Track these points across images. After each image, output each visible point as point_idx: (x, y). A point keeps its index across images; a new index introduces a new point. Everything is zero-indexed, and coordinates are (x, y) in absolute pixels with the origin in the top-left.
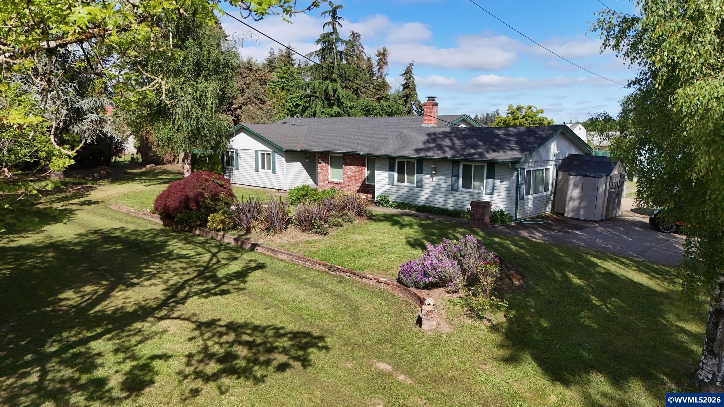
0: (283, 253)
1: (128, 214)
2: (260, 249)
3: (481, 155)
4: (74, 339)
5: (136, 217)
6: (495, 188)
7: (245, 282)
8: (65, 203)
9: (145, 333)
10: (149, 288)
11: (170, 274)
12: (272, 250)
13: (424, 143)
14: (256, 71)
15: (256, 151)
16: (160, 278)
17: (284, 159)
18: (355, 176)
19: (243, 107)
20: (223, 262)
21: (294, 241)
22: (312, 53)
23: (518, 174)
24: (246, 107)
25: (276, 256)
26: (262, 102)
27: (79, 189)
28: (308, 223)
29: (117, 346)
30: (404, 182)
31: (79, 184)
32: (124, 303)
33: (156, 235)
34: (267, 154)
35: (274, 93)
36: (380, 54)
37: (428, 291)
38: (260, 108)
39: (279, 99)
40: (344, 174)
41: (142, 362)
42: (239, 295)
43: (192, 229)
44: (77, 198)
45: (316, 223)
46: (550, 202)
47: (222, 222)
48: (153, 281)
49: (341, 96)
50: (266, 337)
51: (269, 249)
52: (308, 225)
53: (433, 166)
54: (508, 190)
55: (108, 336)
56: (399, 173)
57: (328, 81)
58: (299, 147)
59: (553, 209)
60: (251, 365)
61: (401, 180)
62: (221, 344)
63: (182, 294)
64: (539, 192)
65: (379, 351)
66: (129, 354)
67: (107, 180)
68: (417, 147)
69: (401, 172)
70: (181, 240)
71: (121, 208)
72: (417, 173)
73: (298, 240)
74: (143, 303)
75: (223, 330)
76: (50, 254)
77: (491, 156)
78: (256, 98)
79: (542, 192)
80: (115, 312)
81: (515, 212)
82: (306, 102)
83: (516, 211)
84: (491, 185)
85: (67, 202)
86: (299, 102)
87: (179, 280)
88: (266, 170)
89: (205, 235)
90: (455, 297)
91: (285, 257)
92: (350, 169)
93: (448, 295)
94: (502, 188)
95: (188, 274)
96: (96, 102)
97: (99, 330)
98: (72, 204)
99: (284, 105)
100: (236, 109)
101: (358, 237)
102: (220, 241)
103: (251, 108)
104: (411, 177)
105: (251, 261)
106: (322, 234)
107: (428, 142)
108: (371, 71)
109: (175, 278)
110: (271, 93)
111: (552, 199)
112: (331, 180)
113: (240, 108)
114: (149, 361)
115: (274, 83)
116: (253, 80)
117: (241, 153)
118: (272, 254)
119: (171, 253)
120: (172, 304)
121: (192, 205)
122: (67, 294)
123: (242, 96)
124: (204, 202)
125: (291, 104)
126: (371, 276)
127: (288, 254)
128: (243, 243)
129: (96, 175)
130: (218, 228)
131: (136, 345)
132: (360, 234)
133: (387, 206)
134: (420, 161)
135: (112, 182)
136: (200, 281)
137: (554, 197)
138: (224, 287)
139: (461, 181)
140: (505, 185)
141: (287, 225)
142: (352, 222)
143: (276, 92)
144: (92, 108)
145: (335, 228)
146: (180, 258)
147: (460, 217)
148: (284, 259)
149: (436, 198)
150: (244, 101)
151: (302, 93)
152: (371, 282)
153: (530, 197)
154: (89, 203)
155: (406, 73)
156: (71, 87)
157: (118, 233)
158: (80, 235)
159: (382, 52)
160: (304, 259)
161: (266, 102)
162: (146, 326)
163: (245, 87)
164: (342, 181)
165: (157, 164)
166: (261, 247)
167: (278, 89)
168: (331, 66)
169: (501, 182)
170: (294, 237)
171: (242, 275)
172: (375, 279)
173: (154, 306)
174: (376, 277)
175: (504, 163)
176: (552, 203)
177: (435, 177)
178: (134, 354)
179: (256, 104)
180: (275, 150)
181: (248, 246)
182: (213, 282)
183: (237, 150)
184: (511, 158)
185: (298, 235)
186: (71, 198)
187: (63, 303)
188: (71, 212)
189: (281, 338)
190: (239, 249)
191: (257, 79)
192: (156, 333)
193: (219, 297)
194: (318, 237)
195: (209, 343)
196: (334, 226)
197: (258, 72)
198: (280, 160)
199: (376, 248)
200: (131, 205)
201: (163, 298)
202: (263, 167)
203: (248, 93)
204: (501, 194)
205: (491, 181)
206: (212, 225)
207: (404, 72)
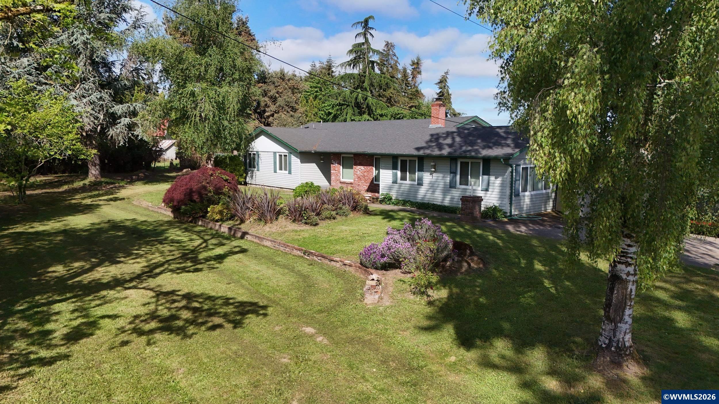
0: (267, 240)
1: (146, 209)
2: (249, 237)
3: (477, 151)
4: (43, 301)
5: (152, 211)
6: (490, 184)
7: (220, 263)
8: (94, 199)
9: (108, 298)
10: (132, 266)
11: (157, 255)
12: (258, 237)
13: (427, 142)
14: (289, 80)
15: (275, 153)
16: (146, 257)
17: (299, 160)
18: (364, 176)
19: (276, 115)
20: (211, 247)
21: (282, 230)
22: (345, 63)
23: (512, 170)
24: (278, 115)
25: (262, 243)
26: (294, 110)
27: (112, 188)
28: (298, 213)
29: (77, 307)
30: (406, 180)
31: (112, 183)
32: (103, 276)
33: (162, 225)
34: (284, 155)
35: (307, 102)
36: (413, 63)
37: (385, 272)
38: (292, 116)
39: (312, 107)
40: (354, 174)
41: (92, 319)
42: (209, 272)
43: (195, 220)
44: (107, 195)
45: (305, 214)
46: (551, 200)
47: (221, 212)
48: (138, 260)
49: (370, 103)
50: (215, 305)
51: (256, 237)
52: (298, 215)
53: (432, 164)
54: (502, 185)
55: (74, 300)
56: (402, 171)
57: (359, 90)
58: (313, 148)
59: (554, 207)
60: (187, 325)
61: (403, 178)
62: (169, 309)
63: (158, 271)
64: (538, 190)
65: (313, 318)
66: (83, 313)
67: (142, 182)
68: (419, 145)
69: (403, 170)
70: (181, 229)
71: (141, 203)
72: (418, 171)
73: (286, 229)
74: (119, 276)
75: (179, 298)
76: (59, 238)
77: (485, 153)
78: (287, 106)
79: (542, 189)
80: (90, 282)
81: (509, 208)
82: (337, 110)
83: (511, 207)
84: (485, 183)
85: (97, 199)
86: (330, 111)
87: (162, 260)
88: (283, 171)
89: (206, 225)
90: (408, 277)
91: (268, 244)
92: (360, 169)
93: (403, 275)
94: (497, 185)
95: (173, 255)
96: (129, 107)
97: (68, 295)
98: (100, 200)
99: (316, 113)
100: (268, 117)
101: (344, 228)
102: (217, 230)
103: (283, 116)
104: (413, 175)
105: (235, 247)
106: (311, 225)
107: (431, 141)
108: (407, 81)
109: (159, 258)
110: (305, 101)
111: (553, 197)
112: (342, 180)
113: (273, 115)
114: (98, 319)
115: (307, 92)
116: (286, 89)
117: (262, 155)
118: (259, 242)
119: (166, 239)
120: (145, 278)
121: (196, 197)
122: (58, 268)
123: (275, 104)
124: (207, 195)
125: (323, 112)
126: (338, 259)
127: (271, 241)
128: (235, 231)
129: (134, 177)
130: (217, 218)
131: (94, 307)
132: (348, 225)
133: (389, 204)
134: (421, 159)
135: (145, 183)
136: (181, 261)
137: (556, 196)
138: (199, 266)
139: (458, 177)
140: (498, 181)
141: (278, 216)
142: (346, 216)
143: (309, 101)
144: (126, 113)
145: (328, 222)
146: (173, 243)
147: (455, 213)
148: (268, 245)
149: (436, 195)
150: (276, 109)
151: (334, 101)
152: (338, 265)
153: (527, 193)
154: (116, 199)
155: (441, 82)
156: (107, 93)
157: (128, 223)
158: (93, 224)
159: (416, 61)
160: (284, 245)
161: (297, 110)
162: (111, 294)
163: (277, 95)
164: (352, 181)
165: (193, 168)
166: (250, 235)
167: (311, 98)
168: (362, 76)
169: (496, 178)
170: (283, 227)
171: (220, 258)
172: (341, 261)
173: (128, 279)
174: (342, 260)
175: (496, 159)
176: (553, 201)
177: (434, 175)
178: (88, 314)
179: (288, 112)
180: (291, 151)
181: (239, 235)
182: (191, 262)
183: (257, 152)
184: (505, 155)
185: (288, 225)
186: (102, 195)
187: (49, 275)
188: (98, 206)
189: (228, 306)
190: (232, 236)
191: (290, 88)
192: (117, 299)
193: (191, 274)
194: (307, 227)
195: (160, 308)
196: (327, 218)
197: (291, 81)
198: (295, 161)
199: (356, 237)
200: (150, 200)
201: (139, 272)
202: (281, 169)
203: (280, 101)
204: (496, 190)
205: (486, 177)
206: (212, 215)
207: (439, 81)
